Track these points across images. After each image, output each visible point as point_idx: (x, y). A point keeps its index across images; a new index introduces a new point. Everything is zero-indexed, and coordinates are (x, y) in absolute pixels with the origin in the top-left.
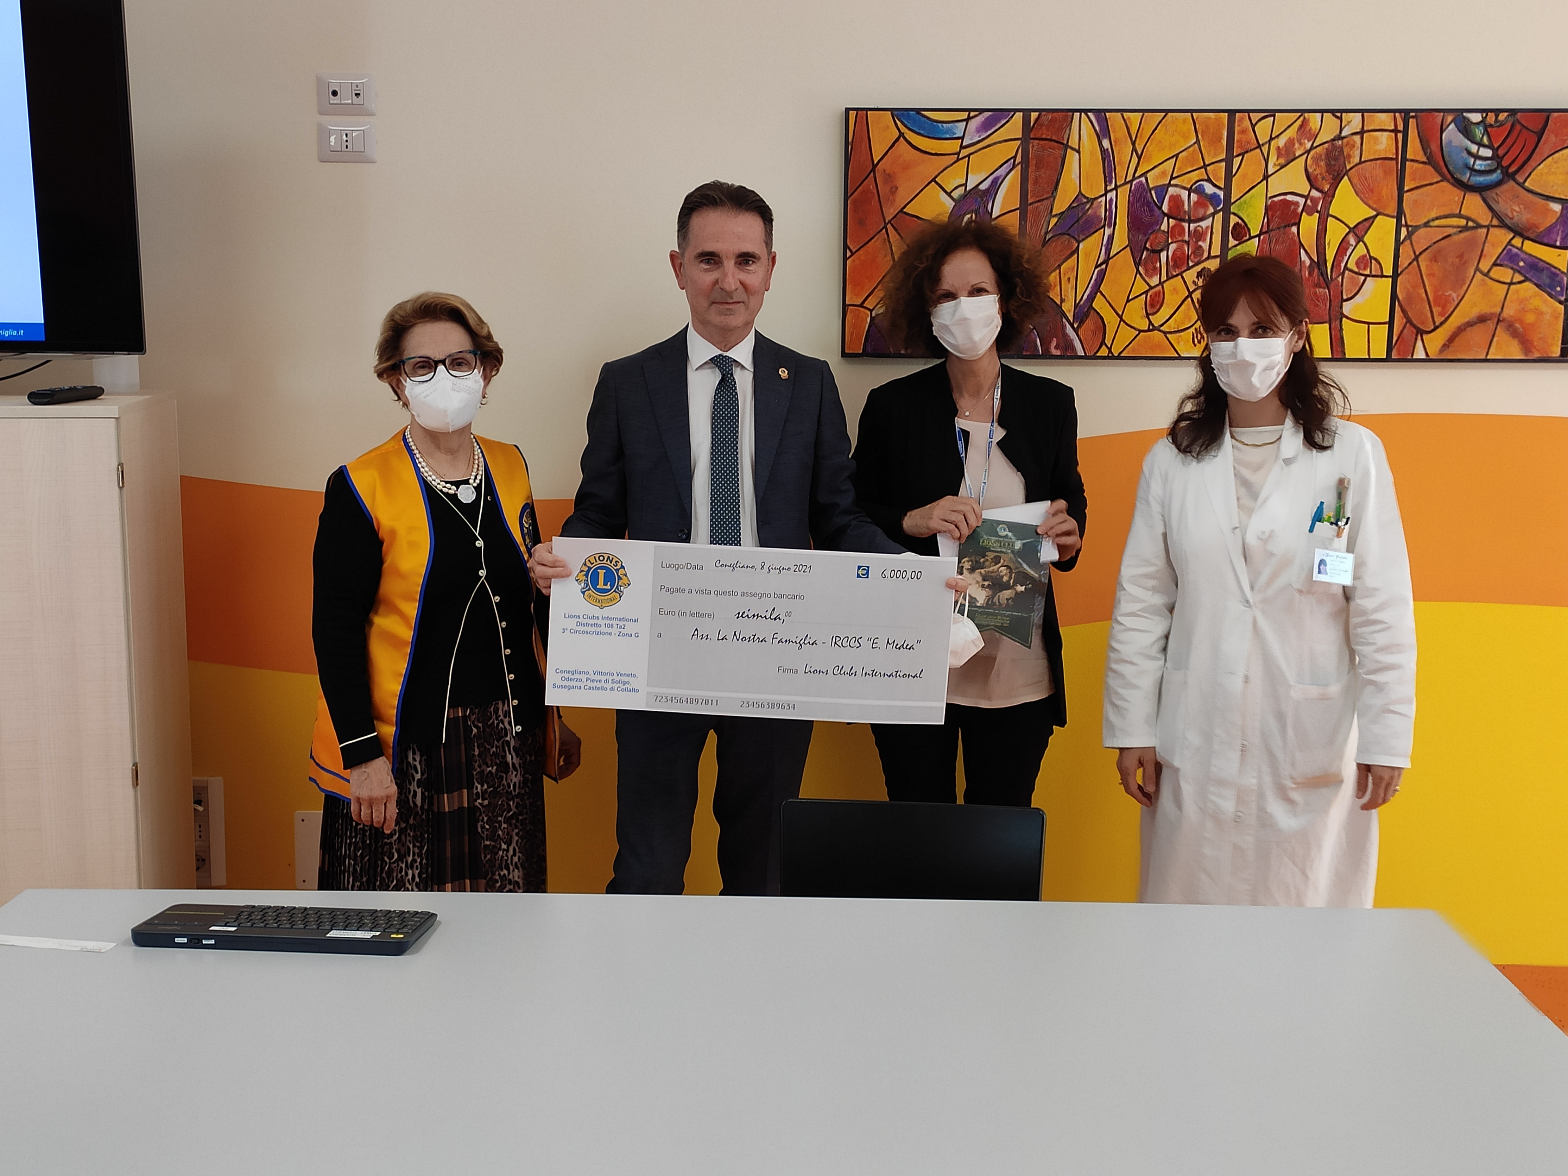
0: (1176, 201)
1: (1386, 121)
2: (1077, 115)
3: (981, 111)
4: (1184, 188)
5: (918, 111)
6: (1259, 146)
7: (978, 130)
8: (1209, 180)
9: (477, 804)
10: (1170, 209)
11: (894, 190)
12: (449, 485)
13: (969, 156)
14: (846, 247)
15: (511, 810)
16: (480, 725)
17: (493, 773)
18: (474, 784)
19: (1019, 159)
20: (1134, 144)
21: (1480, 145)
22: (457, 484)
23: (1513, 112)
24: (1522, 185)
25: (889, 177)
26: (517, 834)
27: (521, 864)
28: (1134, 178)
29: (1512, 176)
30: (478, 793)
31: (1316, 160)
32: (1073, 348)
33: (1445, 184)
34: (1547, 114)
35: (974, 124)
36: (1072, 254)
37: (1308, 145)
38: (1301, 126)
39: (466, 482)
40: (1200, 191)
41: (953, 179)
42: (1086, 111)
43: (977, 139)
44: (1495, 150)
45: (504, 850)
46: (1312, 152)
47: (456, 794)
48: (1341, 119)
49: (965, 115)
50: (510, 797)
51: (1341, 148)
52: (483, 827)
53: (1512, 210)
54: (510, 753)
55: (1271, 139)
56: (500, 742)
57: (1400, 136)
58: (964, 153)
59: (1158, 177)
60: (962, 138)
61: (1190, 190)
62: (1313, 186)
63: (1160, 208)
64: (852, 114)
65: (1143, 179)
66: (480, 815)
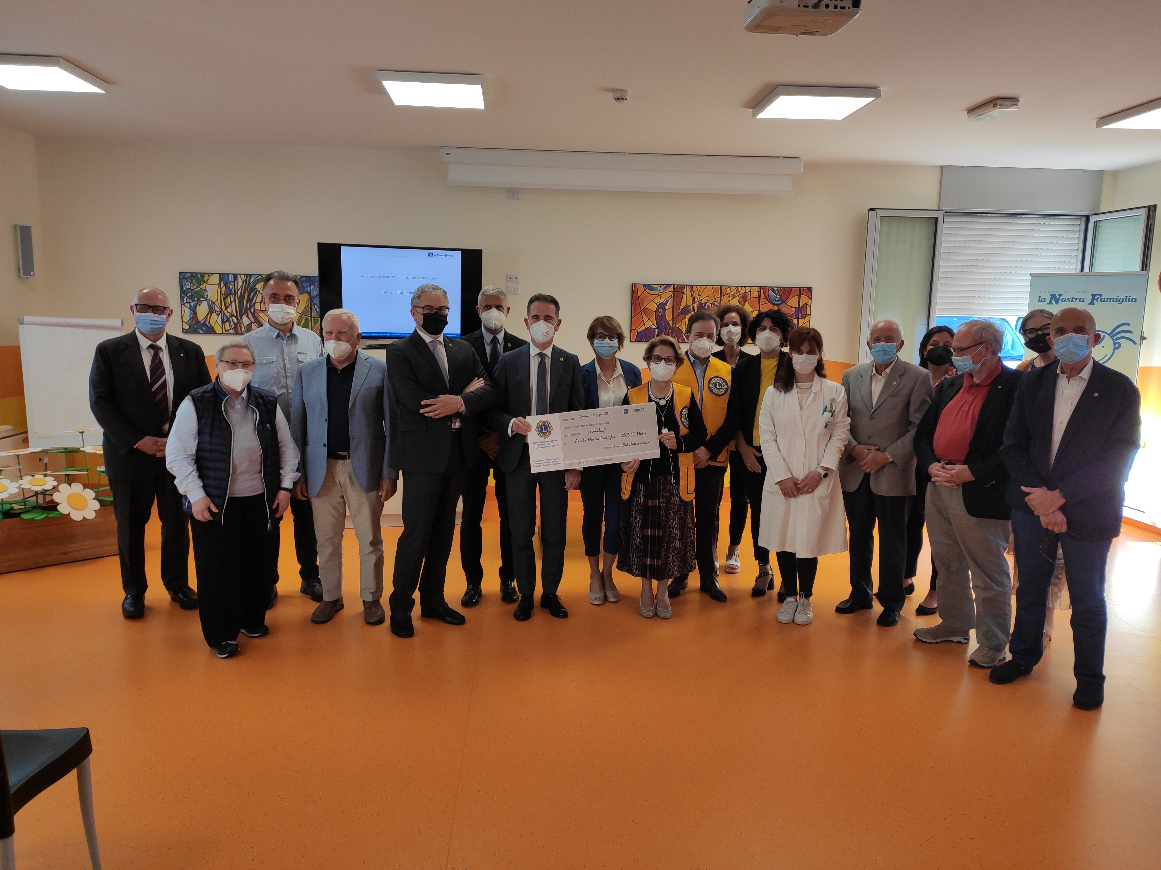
0: (708, 306)
1: (756, 289)
2: (686, 286)
3: (664, 285)
4: (710, 303)
5: (649, 284)
6: (727, 294)
7: (663, 289)
8: (716, 302)
9: (661, 505)
10: (707, 308)
11: (643, 303)
12: (657, 399)
13: (661, 295)
14: (631, 316)
15: (674, 509)
16: (663, 479)
17: (667, 496)
18: (660, 498)
19: (672, 296)
20: (699, 293)
21: (777, 295)
22: (660, 399)
23: (784, 287)
24: (786, 304)
25: (642, 300)
26: (677, 518)
27: (679, 528)
28: (699, 301)
29: (784, 302)
30: (661, 502)
31: (740, 297)
32: (685, 340)
33: (769, 303)
34: (791, 288)
35: (662, 288)
36: (684, 318)
37: (739, 294)
38: (737, 290)
39: (664, 398)
40: (714, 304)
41: (657, 300)
42: (688, 285)
43: (662, 291)
44: (780, 296)
45: (671, 522)
46: (739, 296)
47: (654, 501)
48: (746, 288)
49: (660, 286)
50: (674, 505)
51: (746, 295)
52: (662, 513)
53: (784, 310)
54: (675, 490)
55: (730, 292)
56: (672, 486)
57: (759, 292)
58: (660, 294)
59: (704, 301)
60: (659, 291)
61: (712, 304)
62: (740, 303)
63: (705, 308)
64: (634, 285)
65: (701, 301)
66: (662, 509)
